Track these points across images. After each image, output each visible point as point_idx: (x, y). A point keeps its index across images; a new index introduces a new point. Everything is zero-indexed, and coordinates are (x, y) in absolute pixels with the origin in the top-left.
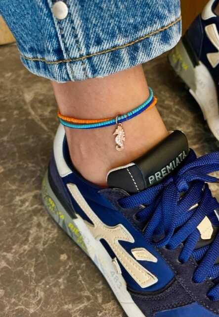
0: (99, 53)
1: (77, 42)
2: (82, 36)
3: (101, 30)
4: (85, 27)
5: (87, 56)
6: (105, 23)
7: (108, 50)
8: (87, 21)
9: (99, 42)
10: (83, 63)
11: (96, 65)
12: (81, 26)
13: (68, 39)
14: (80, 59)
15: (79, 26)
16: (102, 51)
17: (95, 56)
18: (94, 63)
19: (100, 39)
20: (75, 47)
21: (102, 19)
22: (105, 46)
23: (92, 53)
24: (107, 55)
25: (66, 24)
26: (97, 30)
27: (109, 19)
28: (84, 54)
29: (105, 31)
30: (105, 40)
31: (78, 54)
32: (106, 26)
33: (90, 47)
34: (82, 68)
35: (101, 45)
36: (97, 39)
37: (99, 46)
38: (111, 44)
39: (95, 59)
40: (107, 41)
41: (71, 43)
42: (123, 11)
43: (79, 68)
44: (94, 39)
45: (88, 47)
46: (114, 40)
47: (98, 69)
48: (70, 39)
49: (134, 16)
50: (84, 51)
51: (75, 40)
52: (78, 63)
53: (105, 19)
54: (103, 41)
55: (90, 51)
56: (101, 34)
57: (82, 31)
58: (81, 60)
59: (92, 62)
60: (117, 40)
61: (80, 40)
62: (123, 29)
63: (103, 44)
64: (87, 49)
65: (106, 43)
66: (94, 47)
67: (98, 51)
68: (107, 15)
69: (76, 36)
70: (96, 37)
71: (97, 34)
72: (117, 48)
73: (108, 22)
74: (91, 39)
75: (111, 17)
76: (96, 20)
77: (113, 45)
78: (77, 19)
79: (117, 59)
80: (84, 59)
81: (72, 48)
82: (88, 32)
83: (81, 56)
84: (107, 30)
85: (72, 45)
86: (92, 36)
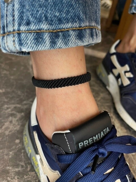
0: (27, 32)
1: (14, 20)
2: (17, 16)
3: (31, 14)
4: (21, 11)
5: (18, 32)
7: (34, 30)
8: (24, 7)
9: (28, 23)
10: (14, 36)
11: (23, 40)
12: (18, 9)
14: (13, 32)
15: (17, 9)
16: (29, 30)
17: (23, 33)
18: (21, 38)
19: (30, 21)
20: (12, 24)
21: (33, 6)
22: (32, 27)
23: (21, 30)
24: (33, 34)
26: (28, 13)
27: (38, 7)
28: (16, 29)
29: (34, 15)
30: (33, 22)
31: (12, 29)
32: (35, 12)
33: (21, 26)
34: (12, 40)
35: (29, 26)
36: (28, 21)
37: (28, 26)
38: (37, 27)
39: (23, 35)
40: (34, 23)
42: (50, 4)
43: (11, 39)
44: (25, 21)
45: (20, 25)
46: (40, 24)
47: (23, 43)
48: (10, 17)
49: (60, 11)
50: (16, 28)
51: (13, 18)
52: (11, 36)
53: (35, 7)
54: (31, 23)
55: (21, 28)
56: (30, 17)
57: (18, 12)
58: (13, 34)
59: (21, 37)
60: (42, 25)
61: (16, 19)
62: (49, 18)
63: (31, 25)
64: (19, 26)
65: (33, 25)
66: (24, 25)
67: (27, 29)
68: (37, 4)
69: (13, 16)
70: (27, 19)
71: (28, 17)
72: (42, 31)
73: (37, 9)
74: (24, 20)
75: (40, 6)
76: (29, 6)
77: (39, 28)
78: (17, 4)
79: (41, 40)
80: (15, 33)
81: (10, 24)
82: (23, 15)
83: (14, 30)
84: (36, 15)
85: (10, 22)
86: (25, 18)
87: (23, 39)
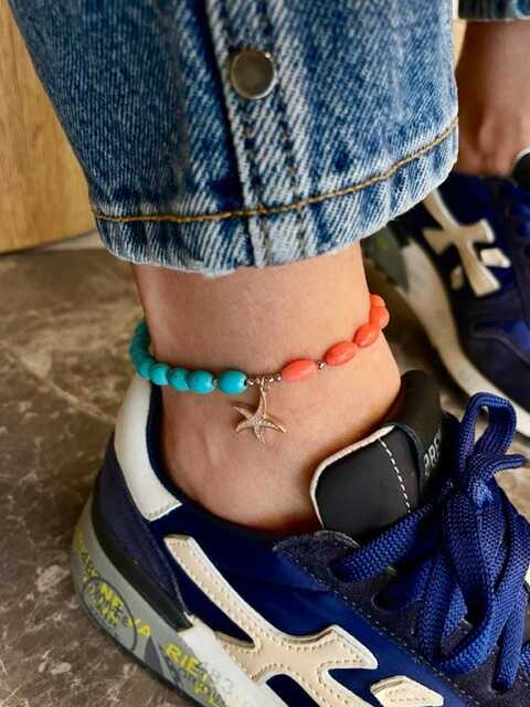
6: (363, 116)
10: (300, 219)
12: (304, 121)
13: (265, 154)
20: (283, 176)
25: (264, 112)
32: (365, 125)
35: (346, 171)
41: (272, 165)
46: (375, 159)
47: (334, 232)
50: (305, 188)
57: (306, 133)
59: (322, 216)
71: (341, 142)
76: (344, 108)
77: (370, 173)
78: (298, 101)
84: (365, 135)
86: (328, 148)
87: (331, 220)
